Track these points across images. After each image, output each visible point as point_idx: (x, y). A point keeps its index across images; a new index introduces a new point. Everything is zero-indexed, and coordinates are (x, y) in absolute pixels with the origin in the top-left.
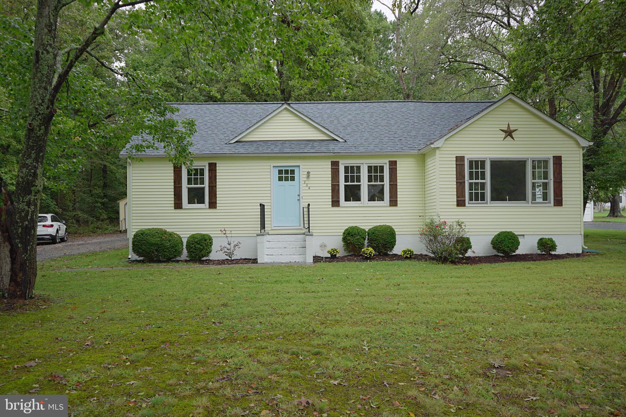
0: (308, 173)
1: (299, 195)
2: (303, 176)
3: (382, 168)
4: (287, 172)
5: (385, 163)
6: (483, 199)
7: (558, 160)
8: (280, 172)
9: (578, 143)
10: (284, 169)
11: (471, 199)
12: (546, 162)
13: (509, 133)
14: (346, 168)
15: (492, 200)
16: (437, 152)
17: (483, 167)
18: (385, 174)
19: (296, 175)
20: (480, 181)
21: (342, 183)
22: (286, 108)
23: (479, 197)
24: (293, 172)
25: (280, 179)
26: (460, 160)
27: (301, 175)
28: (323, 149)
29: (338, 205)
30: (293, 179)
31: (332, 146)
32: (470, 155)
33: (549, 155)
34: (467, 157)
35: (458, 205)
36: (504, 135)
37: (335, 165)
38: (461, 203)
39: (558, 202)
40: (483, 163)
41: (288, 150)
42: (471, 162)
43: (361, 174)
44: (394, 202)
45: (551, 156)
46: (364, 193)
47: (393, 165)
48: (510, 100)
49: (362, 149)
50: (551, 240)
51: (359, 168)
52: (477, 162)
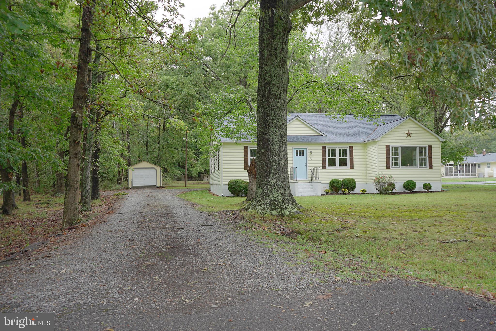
0: (311, 152)
1: (306, 163)
2: (308, 153)
3: (346, 150)
4: (300, 151)
5: (347, 147)
6: (398, 165)
7: (430, 147)
8: (297, 151)
9: (439, 140)
10: (298, 150)
11: (392, 166)
12: (425, 148)
13: (409, 135)
14: (329, 150)
15: (402, 166)
16: (378, 142)
17: (398, 150)
18: (347, 153)
19: (305, 153)
20: (396, 157)
21: (327, 157)
22: (297, 119)
23: (396, 164)
24: (303, 151)
25: (297, 155)
26: (387, 147)
27: (307, 153)
28: (318, 140)
29: (325, 168)
30: (303, 155)
31: (321, 139)
32: (392, 145)
33: (426, 145)
34: (390, 145)
35: (387, 168)
36: (406, 135)
37: (324, 148)
38: (388, 167)
39: (431, 167)
40: (398, 148)
41: (301, 140)
42: (392, 148)
43: (336, 153)
44: (352, 167)
45: (427, 146)
46: (337, 162)
47: (351, 148)
48: (410, 119)
49: (336, 141)
50: (429, 184)
51: (335, 150)
52: (395, 148)
